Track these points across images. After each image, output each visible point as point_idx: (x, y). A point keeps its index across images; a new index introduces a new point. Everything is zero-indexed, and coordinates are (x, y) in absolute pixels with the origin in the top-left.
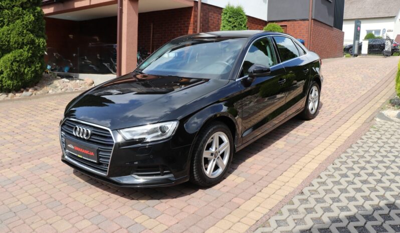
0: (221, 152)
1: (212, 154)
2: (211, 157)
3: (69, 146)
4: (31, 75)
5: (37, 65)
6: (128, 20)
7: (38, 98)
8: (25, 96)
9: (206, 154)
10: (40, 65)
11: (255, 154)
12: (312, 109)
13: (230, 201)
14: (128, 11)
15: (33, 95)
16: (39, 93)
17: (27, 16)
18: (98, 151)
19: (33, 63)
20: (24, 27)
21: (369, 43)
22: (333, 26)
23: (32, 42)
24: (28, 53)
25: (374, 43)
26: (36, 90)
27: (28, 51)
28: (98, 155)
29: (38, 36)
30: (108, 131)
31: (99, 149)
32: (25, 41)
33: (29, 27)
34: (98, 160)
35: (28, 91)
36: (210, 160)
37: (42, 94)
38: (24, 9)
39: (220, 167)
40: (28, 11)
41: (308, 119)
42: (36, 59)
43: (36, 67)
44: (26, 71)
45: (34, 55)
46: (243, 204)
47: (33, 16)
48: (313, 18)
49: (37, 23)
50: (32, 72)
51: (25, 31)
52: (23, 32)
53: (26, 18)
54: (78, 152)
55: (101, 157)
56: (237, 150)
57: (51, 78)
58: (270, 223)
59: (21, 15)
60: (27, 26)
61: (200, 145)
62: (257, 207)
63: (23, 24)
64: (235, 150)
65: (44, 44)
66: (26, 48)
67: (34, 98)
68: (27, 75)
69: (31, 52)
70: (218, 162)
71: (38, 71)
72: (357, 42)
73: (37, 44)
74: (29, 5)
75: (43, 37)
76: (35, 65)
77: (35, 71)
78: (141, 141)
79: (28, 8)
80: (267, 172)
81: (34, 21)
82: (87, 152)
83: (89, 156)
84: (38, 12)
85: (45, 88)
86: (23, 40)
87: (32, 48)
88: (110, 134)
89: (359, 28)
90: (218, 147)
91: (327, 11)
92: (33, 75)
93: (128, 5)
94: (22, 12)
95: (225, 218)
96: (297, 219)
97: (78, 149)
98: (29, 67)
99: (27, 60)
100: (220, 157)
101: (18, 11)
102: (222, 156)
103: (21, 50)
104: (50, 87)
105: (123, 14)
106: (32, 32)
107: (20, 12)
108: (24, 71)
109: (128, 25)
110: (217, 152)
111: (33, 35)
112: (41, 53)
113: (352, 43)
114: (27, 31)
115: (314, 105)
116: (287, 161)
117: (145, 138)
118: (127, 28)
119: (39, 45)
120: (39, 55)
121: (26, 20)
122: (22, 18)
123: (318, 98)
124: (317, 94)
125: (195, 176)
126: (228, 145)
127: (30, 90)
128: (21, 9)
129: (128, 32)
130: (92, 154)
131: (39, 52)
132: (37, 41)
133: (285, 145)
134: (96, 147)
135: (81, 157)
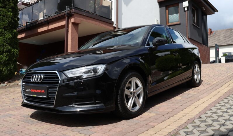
0: (137, 93)
1: (131, 93)
2: (130, 95)
3: (27, 90)
4: (7, 72)
5: (12, 66)
6: (71, 36)
7: (11, 87)
8: (2, 86)
9: (127, 92)
10: (14, 66)
11: (162, 103)
12: (197, 80)
13: (147, 124)
14: (72, 31)
15: (8, 85)
16: (11, 84)
17: (7, 34)
18: (48, 88)
19: (9, 65)
20: (4, 41)
21: (225, 58)
22: (202, 43)
23: (9, 51)
24: (6, 58)
25: (229, 58)
26: (10, 82)
27: (6, 57)
28: (47, 91)
29: (14, 48)
30: (56, 73)
31: (49, 87)
32: (5, 50)
33: (8, 41)
34: (48, 96)
35: (4, 83)
36: (130, 98)
37: (14, 85)
38: (5, 30)
39: (138, 105)
40: (8, 32)
41: (195, 87)
42: (11, 62)
43: (11, 67)
44: (4, 69)
45: (10, 59)
46: (156, 125)
47: (11, 35)
48: (189, 37)
49: (13, 39)
50: (8, 70)
51: (5, 44)
52: (4, 44)
53: (7, 36)
54: (33, 93)
55: (50, 93)
56: (149, 96)
57: (20, 76)
58: (180, 133)
59: (3, 34)
60: (7, 41)
61: (123, 83)
62: (168, 126)
63: (4, 39)
64: (147, 96)
65: (17, 53)
66: (5, 55)
67: (8, 87)
68: (4, 72)
69: (8, 57)
70: (136, 100)
71: (12, 70)
72: (217, 58)
73: (13, 52)
74: (9, 28)
75: (17, 48)
76: (10, 66)
77: (10, 70)
78: (79, 77)
79: (8, 30)
80: (172, 110)
81: (11, 38)
82: (39, 91)
83: (41, 94)
84: (14, 33)
85: (16, 81)
86: (3, 49)
87: (9, 55)
88: (57, 75)
89: (218, 49)
90: (135, 89)
91: (197, 34)
92: (8, 72)
93: (72, 27)
94: (4, 32)
95: (144, 132)
96: (200, 131)
97: (33, 91)
98: (6, 67)
99: (5, 62)
100: (137, 97)
101: (1, 31)
102: (139, 96)
103: (2, 56)
104: (19, 81)
105: (69, 33)
106: (10, 45)
107: (3, 32)
108: (2, 69)
109: (71, 40)
110: (134, 93)
111: (10, 46)
112: (15, 58)
113: (214, 59)
114: (6, 43)
115: (198, 77)
116: (184, 105)
117: (82, 76)
118: (71, 42)
119: (14, 53)
120: (13, 59)
121: (6, 37)
122: (4, 36)
123: (200, 73)
124: (199, 70)
125: (120, 107)
126: (142, 89)
127: (6, 83)
128: (4, 30)
129: (72, 44)
130: (43, 91)
131: (14, 58)
132: (12, 50)
133: (181, 98)
134: (47, 86)
135: (35, 96)
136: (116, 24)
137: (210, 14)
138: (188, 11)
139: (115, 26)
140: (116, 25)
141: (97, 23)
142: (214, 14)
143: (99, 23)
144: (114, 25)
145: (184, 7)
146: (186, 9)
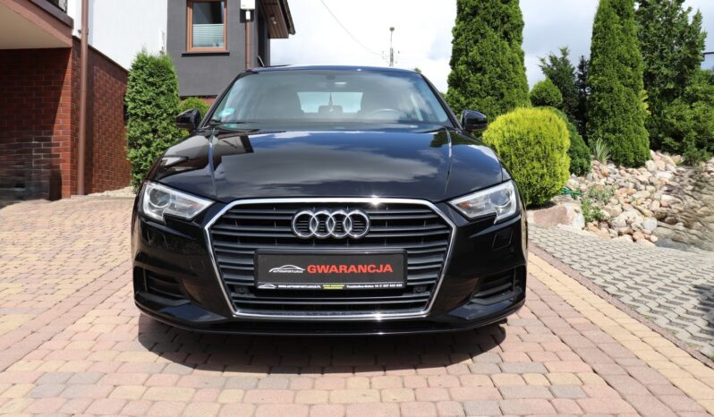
13: (570, 324)
18: (407, 257)
28: (406, 266)
31: (408, 252)
34: (406, 281)
46: (592, 322)
55: (411, 271)
82: (365, 269)
83: (372, 279)
117: (496, 214)
130: (389, 268)
135: (338, 286)
136: (80, 29)
137: (278, 38)
138: (253, 23)
139: (79, 36)
140: (80, 32)
141: (33, 15)
142: (286, 37)
143: (39, 16)
144: (75, 33)
145: (242, 8)
146: (248, 16)
